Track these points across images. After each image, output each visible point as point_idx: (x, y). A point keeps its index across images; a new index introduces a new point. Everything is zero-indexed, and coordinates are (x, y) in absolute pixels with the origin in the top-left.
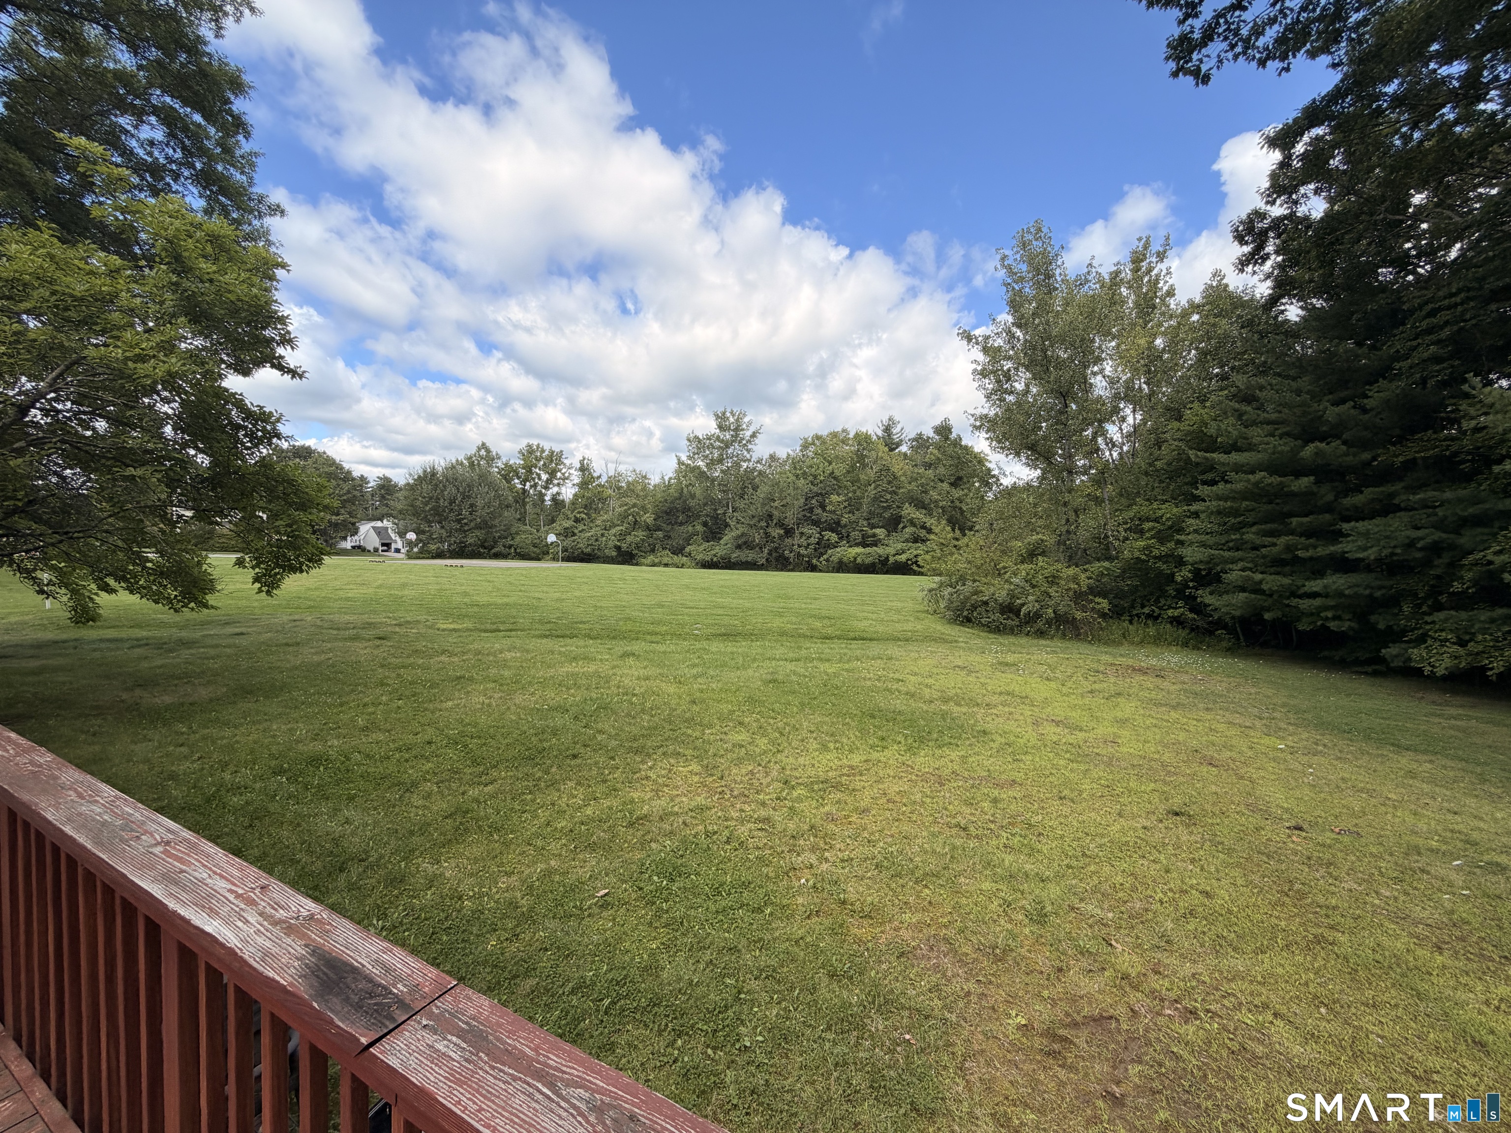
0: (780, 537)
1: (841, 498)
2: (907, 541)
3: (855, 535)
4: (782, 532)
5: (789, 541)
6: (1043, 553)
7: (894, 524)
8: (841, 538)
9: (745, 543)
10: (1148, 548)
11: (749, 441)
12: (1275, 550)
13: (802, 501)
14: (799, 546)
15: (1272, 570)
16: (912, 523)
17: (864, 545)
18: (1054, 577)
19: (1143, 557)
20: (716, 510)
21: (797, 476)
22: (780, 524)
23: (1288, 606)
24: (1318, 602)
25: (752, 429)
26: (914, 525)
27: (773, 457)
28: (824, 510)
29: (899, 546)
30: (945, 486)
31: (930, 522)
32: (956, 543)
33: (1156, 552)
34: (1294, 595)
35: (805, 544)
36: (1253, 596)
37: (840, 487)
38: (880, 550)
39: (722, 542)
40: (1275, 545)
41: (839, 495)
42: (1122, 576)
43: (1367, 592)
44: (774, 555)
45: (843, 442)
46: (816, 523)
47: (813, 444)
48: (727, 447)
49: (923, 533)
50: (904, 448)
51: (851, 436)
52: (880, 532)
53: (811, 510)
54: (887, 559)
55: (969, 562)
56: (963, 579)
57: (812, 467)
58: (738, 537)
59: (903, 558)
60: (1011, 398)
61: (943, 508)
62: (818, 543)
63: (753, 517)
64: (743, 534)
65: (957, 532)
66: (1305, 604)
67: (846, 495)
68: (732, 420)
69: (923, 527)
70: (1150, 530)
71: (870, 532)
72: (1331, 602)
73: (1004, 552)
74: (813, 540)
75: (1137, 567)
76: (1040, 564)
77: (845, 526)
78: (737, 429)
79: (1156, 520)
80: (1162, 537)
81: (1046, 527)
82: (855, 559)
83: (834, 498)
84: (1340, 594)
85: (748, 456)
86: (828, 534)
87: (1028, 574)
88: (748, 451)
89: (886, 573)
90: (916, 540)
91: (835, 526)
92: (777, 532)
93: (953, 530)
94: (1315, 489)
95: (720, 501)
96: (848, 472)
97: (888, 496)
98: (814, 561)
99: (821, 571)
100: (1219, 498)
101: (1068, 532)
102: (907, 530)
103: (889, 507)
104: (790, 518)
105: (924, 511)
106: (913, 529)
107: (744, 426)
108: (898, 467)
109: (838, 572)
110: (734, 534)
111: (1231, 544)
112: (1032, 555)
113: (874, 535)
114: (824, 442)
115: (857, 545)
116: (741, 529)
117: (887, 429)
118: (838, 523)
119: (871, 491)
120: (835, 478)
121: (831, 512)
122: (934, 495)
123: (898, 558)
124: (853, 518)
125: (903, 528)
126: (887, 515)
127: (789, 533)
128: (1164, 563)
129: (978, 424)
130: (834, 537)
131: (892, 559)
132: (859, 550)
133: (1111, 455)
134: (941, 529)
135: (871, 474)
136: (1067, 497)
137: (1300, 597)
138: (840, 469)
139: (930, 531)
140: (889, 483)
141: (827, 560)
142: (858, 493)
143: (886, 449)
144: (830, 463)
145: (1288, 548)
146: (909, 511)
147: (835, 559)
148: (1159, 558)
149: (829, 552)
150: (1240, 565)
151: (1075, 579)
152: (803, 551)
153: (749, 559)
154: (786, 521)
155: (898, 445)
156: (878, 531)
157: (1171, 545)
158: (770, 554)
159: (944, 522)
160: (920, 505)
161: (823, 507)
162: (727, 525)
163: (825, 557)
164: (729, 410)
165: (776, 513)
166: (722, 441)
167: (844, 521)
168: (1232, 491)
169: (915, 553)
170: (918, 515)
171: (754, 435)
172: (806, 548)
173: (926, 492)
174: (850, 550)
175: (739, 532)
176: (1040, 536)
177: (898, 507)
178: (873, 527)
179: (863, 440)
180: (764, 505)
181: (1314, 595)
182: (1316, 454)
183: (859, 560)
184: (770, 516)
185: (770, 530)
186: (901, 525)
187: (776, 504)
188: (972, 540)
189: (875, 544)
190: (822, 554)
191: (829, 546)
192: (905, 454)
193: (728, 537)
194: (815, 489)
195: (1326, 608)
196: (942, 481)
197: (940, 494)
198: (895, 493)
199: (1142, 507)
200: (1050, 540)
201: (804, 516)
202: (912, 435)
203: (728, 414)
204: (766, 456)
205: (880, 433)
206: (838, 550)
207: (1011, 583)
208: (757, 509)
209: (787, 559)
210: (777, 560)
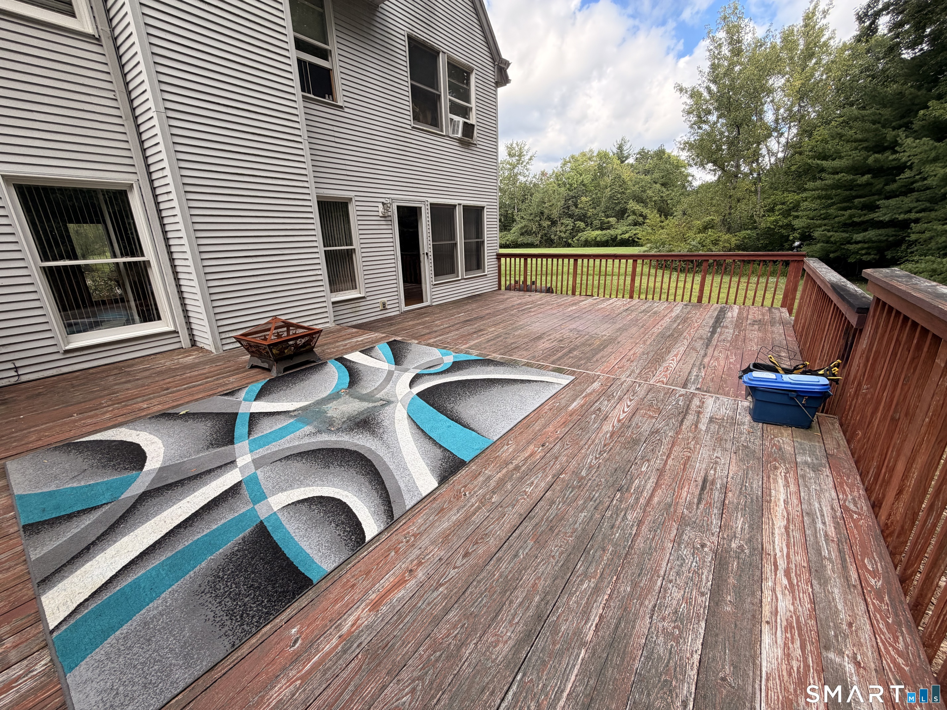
0: (548, 226)
1: (588, 199)
2: (630, 225)
3: (596, 223)
4: (550, 223)
5: (554, 229)
6: (712, 227)
7: (621, 214)
8: (587, 226)
9: (526, 232)
10: (776, 221)
11: (528, 163)
12: (843, 218)
13: (563, 202)
14: (561, 232)
15: (841, 230)
16: (634, 213)
17: (602, 229)
18: (717, 241)
19: (772, 227)
20: (507, 211)
21: (559, 185)
22: (549, 218)
23: (844, 249)
24: (859, 246)
25: (530, 154)
26: (635, 215)
27: (543, 174)
28: (576, 207)
29: (624, 228)
30: (658, 186)
31: (645, 211)
32: (662, 224)
33: (780, 223)
34: (849, 243)
35: (564, 230)
36: (825, 245)
37: (587, 191)
38: (612, 232)
39: (511, 231)
40: (844, 215)
41: (586, 196)
42: (758, 239)
43: (885, 238)
44: (545, 238)
45: (590, 159)
46: (571, 216)
47: (570, 162)
48: (514, 168)
49: (641, 219)
50: (631, 161)
51: (595, 154)
52: (613, 220)
53: (568, 208)
54: (616, 237)
55: (668, 235)
56: (663, 244)
57: (569, 178)
58: (522, 228)
59: (626, 236)
60: (705, 127)
61: (655, 201)
62: (572, 229)
63: (531, 214)
64: (525, 226)
65: (663, 217)
66: (852, 247)
67: (591, 196)
68: (517, 149)
69: (641, 215)
70: (780, 209)
71: (606, 220)
72: (866, 245)
73: (689, 228)
74: (569, 227)
75: (769, 232)
76: (709, 233)
77: (590, 217)
78: (520, 156)
79: (783, 204)
80: (786, 214)
81: (716, 211)
82: (596, 238)
83: (584, 199)
84: (870, 241)
85: (527, 173)
86: (579, 223)
87: (701, 239)
88: (527, 170)
89: (615, 246)
90: (635, 224)
91: (583, 218)
92: (546, 223)
93: (660, 216)
94: (872, 181)
95: (509, 205)
96: (593, 180)
97: (619, 196)
98: (570, 241)
99: (573, 247)
100: (817, 189)
101: (730, 214)
102: (630, 218)
103: (619, 203)
104: (555, 214)
105: (642, 204)
106: (634, 217)
107: (525, 153)
108: (627, 175)
109: (584, 247)
110: (519, 226)
111: (822, 216)
112: (705, 228)
113: (609, 222)
114: (576, 160)
115: (597, 229)
116: (524, 223)
117: (620, 148)
118: (585, 215)
119: (608, 192)
120: (584, 185)
121: (581, 208)
122: (650, 193)
123: (623, 236)
124: (595, 212)
125: (628, 216)
126: (617, 208)
127: (554, 223)
128: (785, 229)
129: (682, 146)
130: (582, 225)
131: (619, 237)
132: (599, 232)
133: (770, 160)
134: (653, 217)
135: (608, 180)
136: (732, 192)
137: (851, 244)
138: (587, 178)
139: (645, 217)
140: (620, 186)
141: (578, 240)
142: (599, 195)
143: (619, 162)
144: (581, 175)
145: (851, 217)
146: (632, 205)
147: (583, 239)
148: (781, 227)
149: (580, 234)
150: (823, 228)
151: (728, 241)
152: (563, 235)
153: (529, 242)
154: (553, 216)
155: (627, 158)
156: (611, 219)
157: (791, 218)
158: (542, 238)
159: (656, 212)
160: (639, 200)
161: (576, 206)
162: (514, 221)
163: (577, 238)
164: (515, 142)
165: (546, 211)
166: (510, 164)
167: (589, 214)
168: (825, 185)
169: (635, 232)
170: (638, 207)
171: (530, 159)
172: (565, 233)
173: (644, 191)
174: (593, 233)
175: (523, 225)
176: (712, 217)
177: (625, 203)
178: (607, 216)
179: (603, 156)
180: (538, 206)
181: (857, 243)
182: (875, 161)
183: (598, 239)
184: (542, 213)
185: (542, 222)
186: (627, 215)
187: (546, 205)
188: (671, 222)
189: (608, 228)
190: (575, 236)
191: (580, 230)
192: (632, 165)
193: (516, 228)
194: (571, 193)
195: (862, 249)
196: (656, 183)
197: (653, 192)
198: (623, 193)
199: (779, 196)
200: (717, 219)
201: (564, 212)
202: (636, 151)
203: (514, 145)
204: (539, 173)
205: (615, 150)
206: (585, 233)
207: (691, 245)
208: (534, 209)
209: (552, 241)
210: (546, 241)
